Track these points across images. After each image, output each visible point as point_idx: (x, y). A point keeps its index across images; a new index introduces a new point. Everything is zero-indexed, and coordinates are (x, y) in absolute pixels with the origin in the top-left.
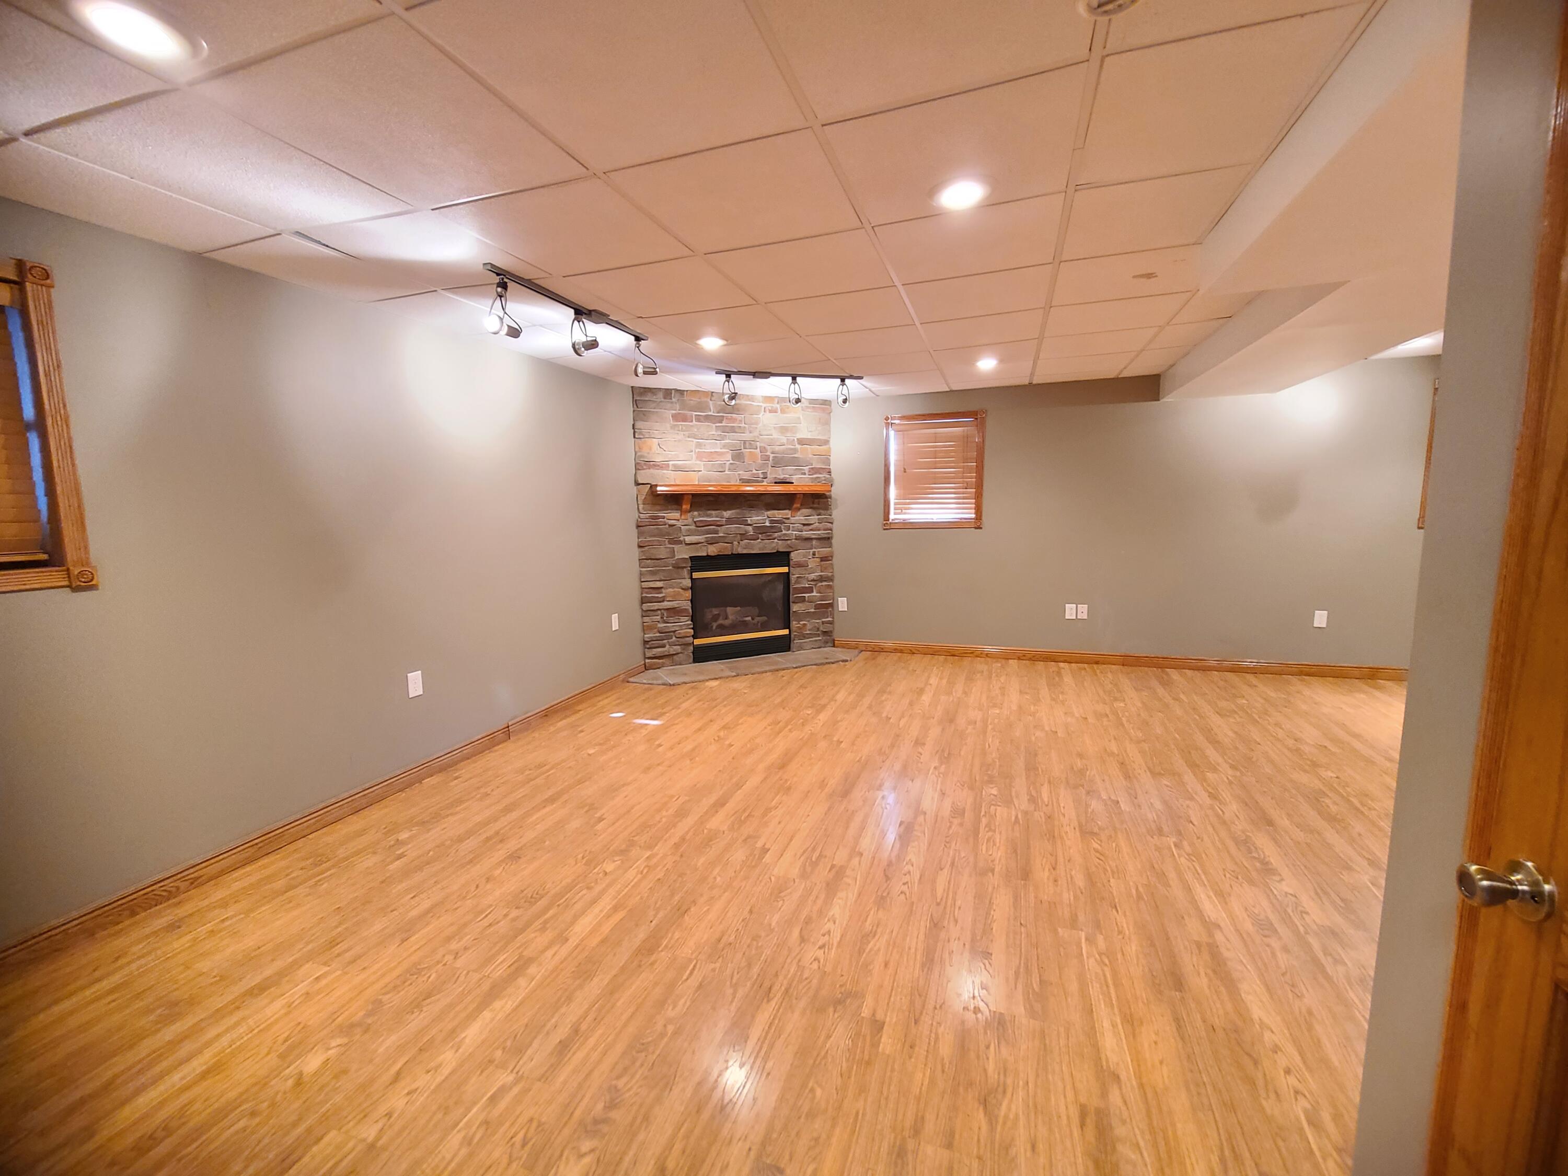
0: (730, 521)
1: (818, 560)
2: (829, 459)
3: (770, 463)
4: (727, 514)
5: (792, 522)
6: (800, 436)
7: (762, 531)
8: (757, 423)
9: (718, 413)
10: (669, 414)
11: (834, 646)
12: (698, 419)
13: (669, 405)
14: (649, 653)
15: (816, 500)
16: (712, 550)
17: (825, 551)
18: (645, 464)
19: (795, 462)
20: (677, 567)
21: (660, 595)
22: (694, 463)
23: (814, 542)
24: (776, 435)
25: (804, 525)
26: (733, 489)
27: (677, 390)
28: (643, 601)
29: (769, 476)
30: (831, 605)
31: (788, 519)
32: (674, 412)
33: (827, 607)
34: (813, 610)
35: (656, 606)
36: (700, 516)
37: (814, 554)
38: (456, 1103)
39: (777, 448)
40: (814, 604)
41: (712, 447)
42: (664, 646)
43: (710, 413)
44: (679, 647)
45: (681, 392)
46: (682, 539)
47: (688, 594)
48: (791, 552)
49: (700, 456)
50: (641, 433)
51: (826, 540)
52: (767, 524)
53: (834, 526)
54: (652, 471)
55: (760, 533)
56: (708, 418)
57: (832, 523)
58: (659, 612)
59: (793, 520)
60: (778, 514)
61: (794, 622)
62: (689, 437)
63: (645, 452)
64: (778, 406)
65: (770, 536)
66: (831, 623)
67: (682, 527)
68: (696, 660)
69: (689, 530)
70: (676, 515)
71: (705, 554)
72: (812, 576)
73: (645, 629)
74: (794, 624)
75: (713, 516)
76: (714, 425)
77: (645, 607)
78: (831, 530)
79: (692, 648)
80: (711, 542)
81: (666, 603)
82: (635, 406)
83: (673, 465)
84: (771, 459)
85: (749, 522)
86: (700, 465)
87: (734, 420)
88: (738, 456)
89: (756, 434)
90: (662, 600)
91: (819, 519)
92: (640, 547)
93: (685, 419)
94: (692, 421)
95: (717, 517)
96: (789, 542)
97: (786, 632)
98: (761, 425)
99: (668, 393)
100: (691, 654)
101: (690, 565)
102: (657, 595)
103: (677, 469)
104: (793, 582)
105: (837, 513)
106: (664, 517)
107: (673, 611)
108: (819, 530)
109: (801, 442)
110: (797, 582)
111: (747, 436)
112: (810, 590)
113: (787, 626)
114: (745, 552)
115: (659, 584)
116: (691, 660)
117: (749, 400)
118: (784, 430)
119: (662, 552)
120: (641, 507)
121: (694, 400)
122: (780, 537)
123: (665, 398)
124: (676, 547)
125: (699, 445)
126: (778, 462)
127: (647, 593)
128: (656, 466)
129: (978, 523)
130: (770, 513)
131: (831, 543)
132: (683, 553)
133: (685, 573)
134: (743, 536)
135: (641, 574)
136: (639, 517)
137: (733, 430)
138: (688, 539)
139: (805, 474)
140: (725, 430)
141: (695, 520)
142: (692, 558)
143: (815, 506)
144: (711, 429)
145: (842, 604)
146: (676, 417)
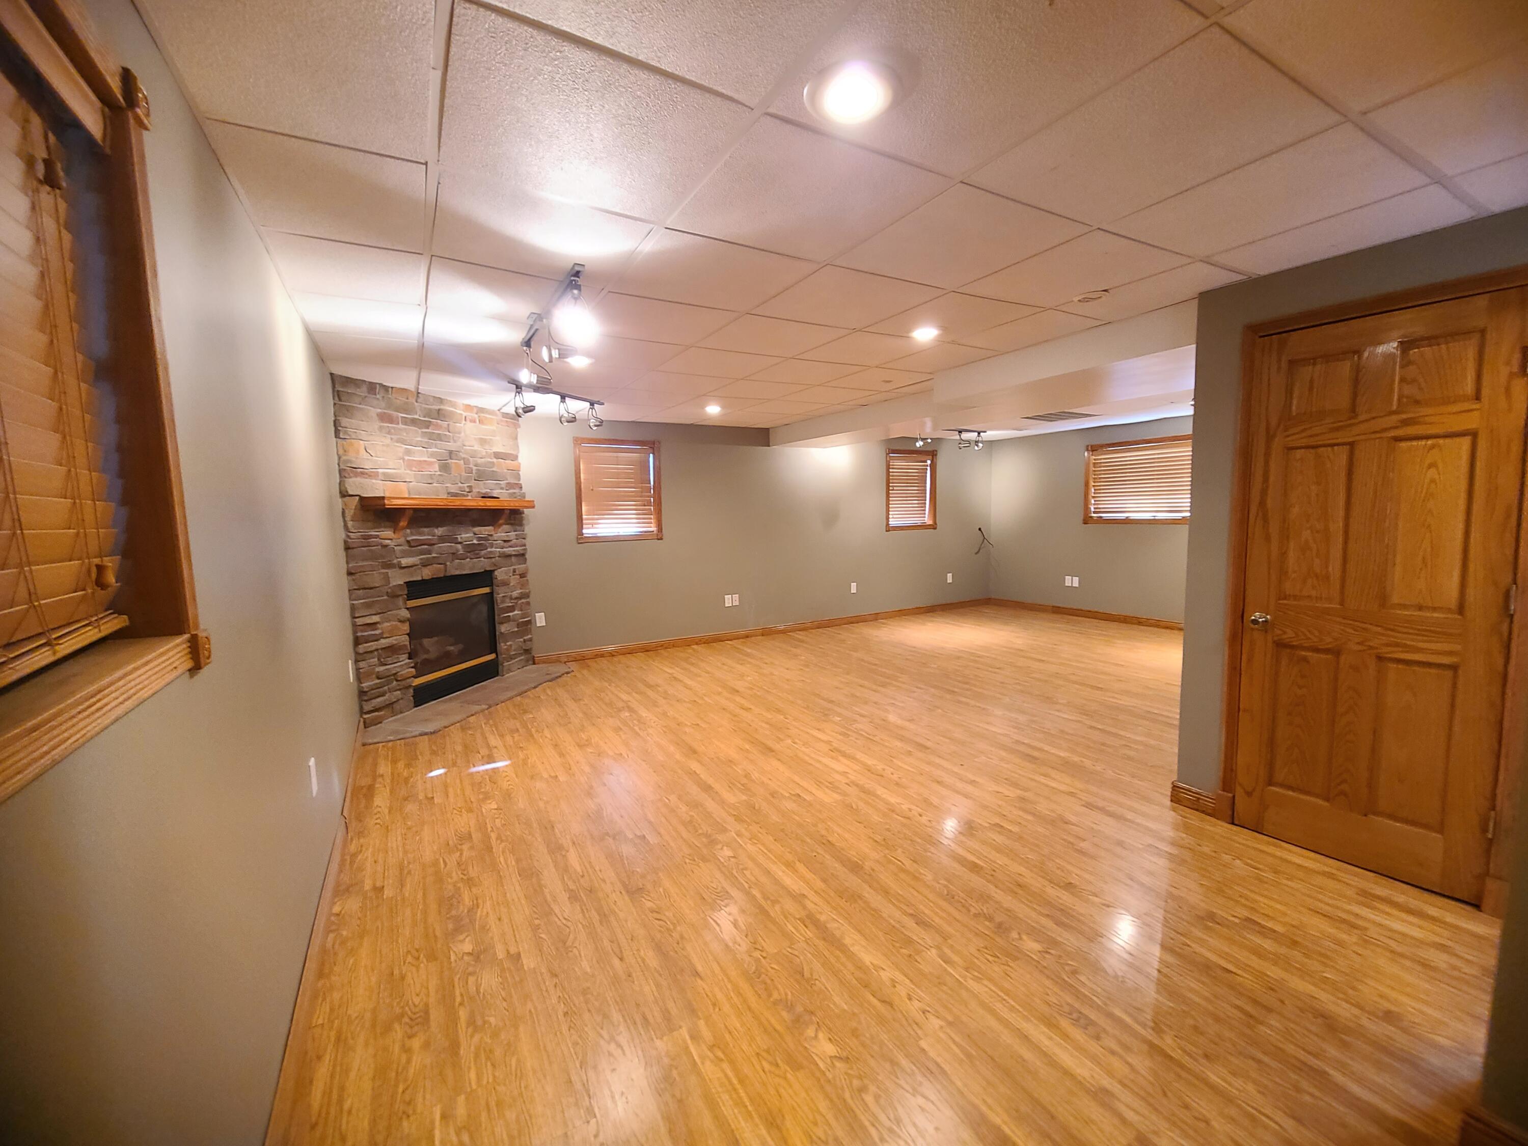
0: (442, 539)
1: (518, 577)
2: (519, 475)
3: (474, 475)
4: (439, 531)
5: (495, 539)
6: (496, 449)
7: (473, 550)
8: (460, 433)
9: (425, 417)
10: (374, 412)
11: (534, 663)
12: (405, 421)
13: (375, 402)
14: (367, 707)
15: (512, 516)
16: (427, 573)
17: (520, 568)
18: (352, 472)
19: (494, 476)
20: (393, 596)
21: (377, 632)
22: (403, 471)
23: (513, 559)
24: (477, 447)
25: (505, 541)
26: (441, 504)
27: (381, 385)
28: (357, 642)
29: (474, 490)
30: (529, 622)
31: (491, 535)
32: (379, 410)
33: (526, 625)
34: (516, 629)
35: (373, 645)
36: (412, 534)
37: (514, 571)
38: (938, 978)
39: (480, 461)
40: (516, 623)
41: (420, 455)
42: (383, 695)
43: (416, 417)
44: (399, 692)
45: (386, 388)
46: (395, 561)
47: (406, 627)
48: (494, 571)
49: (410, 465)
50: (346, 433)
51: (522, 556)
52: (475, 542)
53: (528, 542)
54: (359, 480)
55: (469, 552)
56: (414, 422)
57: (524, 539)
58: (376, 653)
59: (496, 536)
60: (485, 531)
61: (502, 644)
62: (397, 442)
63: (351, 456)
64: (476, 416)
65: (478, 554)
66: (530, 640)
67: (396, 548)
68: (417, 704)
69: (403, 551)
70: (388, 533)
71: (419, 578)
72: (515, 594)
73: (359, 677)
74: (502, 646)
75: (425, 534)
76: (420, 431)
77: (362, 648)
78: (525, 545)
79: (411, 691)
80: (425, 564)
81: (383, 641)
82: (336, 398)
83: (384, 474)
84: (474, 472)
85: (460, 540)
86: (409, 474)
87: (438, 427)
88: (445, 468)
89: (459, 444)
90: (376, 639)
91: (516, 535)
92: (350, 574)
93: (390, 420)
94: (398, 424)
95: (429, 535)
96: (493, 560)
97: (492, 656)
98: (463, 434)
99: (372, 387)
100: (412, 698)
101: (406, 592)
102: (373, 632)
103: (388, 478)
104: (499, 601)
105: (528, 529)
106: (377, 537)
107: (392, 650)
108: (517, 547)
109: (497, 455)
110: (503, 602)
111: (452, 446)
112: (512, 609)
113: (494, 649)
114: (458, 573)
115: (376, 619)
116: (412, 704)
117: (452, 406)
118: (483, 442)
119: (375, 579)
120: (350, 524)
121: (400, 400)
122: (485, 554)
123: (369, 393)
124: (390, 572)
125: (408, 452)
126: (481, 476)
127: (362, 631)
128: (364, 474)
129: (659, 536)
130: (476, 529)
131: (526, 559)
132: (398, 579)
133: (400, 602)
134: (454, 555)
135: (353, 608)
136: (348, 536)
137: (439, 437)
138: (405, 561)
139: (502, 489)
140: (431, 436)
141: (409, 539)
142: (409, 584)
143: (512, 522)
144: (416, 435)
145: (540, 619)
146: (383, 418)
